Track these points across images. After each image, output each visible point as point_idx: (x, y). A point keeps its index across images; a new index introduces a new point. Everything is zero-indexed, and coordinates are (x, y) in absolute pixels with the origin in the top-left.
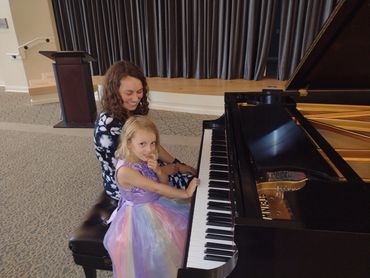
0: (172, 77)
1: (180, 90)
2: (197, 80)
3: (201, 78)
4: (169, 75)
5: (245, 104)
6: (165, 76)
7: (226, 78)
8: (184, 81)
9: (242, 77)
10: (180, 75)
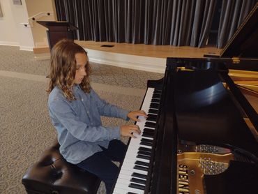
0: (136, 43)
1: (140, 53)
2: (154, 46)
3: (157, 44)
4: (133, 42)
5: (183, 68)
6: (131, 42)
7: (177, 45)
8: (144, 47)
9: (189, 45)
10: (142, 42)
